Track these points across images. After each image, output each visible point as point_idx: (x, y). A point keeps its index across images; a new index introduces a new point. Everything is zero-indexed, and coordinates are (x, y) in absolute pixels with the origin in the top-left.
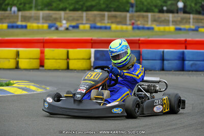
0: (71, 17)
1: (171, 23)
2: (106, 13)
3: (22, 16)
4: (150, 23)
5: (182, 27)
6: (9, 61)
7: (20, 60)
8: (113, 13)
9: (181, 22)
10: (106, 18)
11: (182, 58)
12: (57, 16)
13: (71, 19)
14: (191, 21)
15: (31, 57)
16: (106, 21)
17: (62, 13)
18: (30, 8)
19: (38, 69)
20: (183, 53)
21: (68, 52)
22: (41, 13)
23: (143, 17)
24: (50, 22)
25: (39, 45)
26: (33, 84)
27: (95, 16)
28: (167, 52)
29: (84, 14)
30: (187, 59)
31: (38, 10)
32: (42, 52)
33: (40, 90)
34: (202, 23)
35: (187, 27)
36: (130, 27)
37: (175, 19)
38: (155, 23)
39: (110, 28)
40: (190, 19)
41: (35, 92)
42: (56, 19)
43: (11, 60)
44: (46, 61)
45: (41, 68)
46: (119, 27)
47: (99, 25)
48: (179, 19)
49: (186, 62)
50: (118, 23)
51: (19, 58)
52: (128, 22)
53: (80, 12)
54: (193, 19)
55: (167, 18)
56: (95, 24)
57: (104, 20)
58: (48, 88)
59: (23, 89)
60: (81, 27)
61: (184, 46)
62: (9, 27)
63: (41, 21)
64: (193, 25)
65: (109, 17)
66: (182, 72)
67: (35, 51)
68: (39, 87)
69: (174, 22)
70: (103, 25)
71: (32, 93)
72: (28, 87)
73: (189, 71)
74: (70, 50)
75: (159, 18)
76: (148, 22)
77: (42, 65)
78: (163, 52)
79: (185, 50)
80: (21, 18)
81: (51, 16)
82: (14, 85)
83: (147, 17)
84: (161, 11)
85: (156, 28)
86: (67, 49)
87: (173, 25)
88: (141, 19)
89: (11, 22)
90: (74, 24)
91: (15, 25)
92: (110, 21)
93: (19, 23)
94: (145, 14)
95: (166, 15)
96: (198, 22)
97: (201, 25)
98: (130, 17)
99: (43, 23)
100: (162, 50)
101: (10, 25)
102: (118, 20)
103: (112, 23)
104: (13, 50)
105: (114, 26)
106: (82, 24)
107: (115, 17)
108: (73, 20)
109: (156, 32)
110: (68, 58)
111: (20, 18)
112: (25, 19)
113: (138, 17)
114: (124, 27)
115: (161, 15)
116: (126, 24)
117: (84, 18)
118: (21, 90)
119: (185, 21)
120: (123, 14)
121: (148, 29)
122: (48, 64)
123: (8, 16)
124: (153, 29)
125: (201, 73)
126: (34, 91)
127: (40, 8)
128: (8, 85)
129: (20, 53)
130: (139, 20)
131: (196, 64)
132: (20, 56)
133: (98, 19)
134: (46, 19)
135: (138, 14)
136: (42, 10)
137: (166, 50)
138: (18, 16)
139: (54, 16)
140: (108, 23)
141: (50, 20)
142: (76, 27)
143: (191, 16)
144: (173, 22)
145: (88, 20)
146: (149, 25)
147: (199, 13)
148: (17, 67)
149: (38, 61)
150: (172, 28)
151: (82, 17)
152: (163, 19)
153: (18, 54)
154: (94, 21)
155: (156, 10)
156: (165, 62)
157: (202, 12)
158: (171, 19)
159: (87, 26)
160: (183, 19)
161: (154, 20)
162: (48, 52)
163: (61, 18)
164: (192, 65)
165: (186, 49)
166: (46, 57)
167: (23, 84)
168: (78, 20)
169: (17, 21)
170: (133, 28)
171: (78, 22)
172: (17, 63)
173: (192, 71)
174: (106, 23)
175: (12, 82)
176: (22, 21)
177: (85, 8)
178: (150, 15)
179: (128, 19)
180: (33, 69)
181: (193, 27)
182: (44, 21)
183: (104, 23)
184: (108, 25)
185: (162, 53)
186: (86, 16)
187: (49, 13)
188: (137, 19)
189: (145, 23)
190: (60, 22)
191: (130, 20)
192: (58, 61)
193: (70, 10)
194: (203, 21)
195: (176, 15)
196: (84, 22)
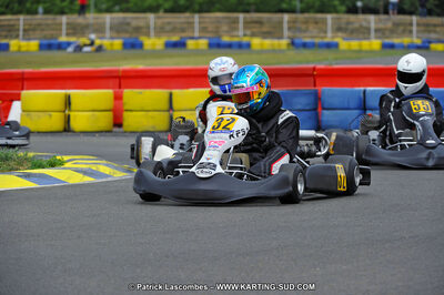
0: (169, 23)
1: (373, 34)
2: (241, 16)
3: (68, 24)
4: (329, 34)
5: (396, 41)
6: (50, 116)
7: (72, 114)
8: (255, 16)
9: (393, 32)
10: (241, 25)
12: (141, 23)
13: (168, 28)
14: (414, 28)
15: (96, 107)
16: (241, 33)
17: (151, 16)
19: (110, 131)
21: (171, 95)
22: (107, 18)
23: (316, 22)
24: (127, 36)
25: (111, 82)
26: (104, 162)
27: (218, 21)
28: (372, 91)
29: (196, 18)
31: (100, 11)
32: (118, 97)
33: (119, 175)
34: (435, 32)
35: (406, 41)
37: (381, 26)
38: (340, 34)
39: (248, 45)
40: (411, 24)
41: (109, 179)
42: (138, 29)
43: (53, 114)
44: (126, 115)
45: (116, 129)
46: (268, 43)
47: (226, 39)
48: (389, 25)
50: (265, 35)
51: (70, 110)
52: (286, 33)
53: (187, 14)
54: (418, 25)
55: (364, 24)
56: (219, 37)
57: (237, 29)
58: (135, 170)
59: (85, 172)
60: (191, 44)
62: (42, 47)
63: (108, 34)
64: (418, 37)
65: (247, 24)
67: (103, 96)
68: (117, 168)
69: (380, 32)
70: (236, 40)
71: (104, 180)
72: (94, 168)
74: (175, 92)
75: (348, 23)
76: (326, 32)
77: (118, 123)
78: (365, 92)
80: (67, 29)
81: (128, 24)
82: (67, 165)
83: (324, 22)
84: (353, 10)
85: (344, 45)
86: (169, 91)
87: (377, 38)
88: (311, 27)
89: (45, 38)
90: (175, 38)
91: (53, 41)
92: (248, 32)
93: (63, 39)
94: (319, 16)
95: (361, 17)
96: (429, 32)
97: (433, 36)
98: (289, 22)
99: (112, 38)
100: (362, 88)
101: (45, 42)
102: (265, 29)
103: (253, 35)
104: (58, 94)
105: (256, 42)
106: (192, 38)
107: (260, 23)
108: (174, 30)
109: (344, 51)
110: (171, 107)
111: (64, 27)
112: (74, 30)
113: (306, 22)
115: (352, 17)
117: (197, 26)
118: (81, 175)
119: (401, 28)
120: (276, 16)
121: (329, 46)
122: (132, 120)
123: (39, 25)
124: (336, 45)
126: (107, 176)
127: (104, 6)
128: (52, 165)
129: (73, 100)
130: (305, 31)
132: (73, 106)
133: (225, 28)
134: (117, 29)
135: (306, 15)
136: (109, 10)
137: (369, 89)
138: (61, 24)
139: (134, 23)
140: (245, 35)
141: (126, 32)
142: (181, 45)
143: (414, 19)
144: (377, 30)
145: (203, 29)
146: (329, 38)
148: (67, 129)
149: (111, 114)
150: (376, 44)
151: (191, 24)
152: (357, 25)
153: (68, 102)
154: (217, 31)
155: (343, 8)
158: (373, 26)
159: (203, 43)
160: (396, 25)
161: (338, 29)
162: (132, 96)
163: (149, 28)
166: (125, 108)
167: (85, 163)
168: (183, 30)
169: (61, 35)
171: (183, 35)
172: (68, 119)
174: (240, 35)
175: (58, 158)
176: (68, 35)
177: (197, 7)
178: (329, 17)
179: (285, 26)
180: (100, 132)
181: (418, 42)
182: (115, 35)
183: (237, 36)
184: (245, 40)
185: (362, 95)
186: (200, 23)
187: (124, 18)
188: (304, 27)
189: (322, 35)
190: (148, 35)
191: (289, 29)
192: (150, 113)
193: (166, 11)
194: (438, 29)
195: (383, 17)
196: (197, 34)
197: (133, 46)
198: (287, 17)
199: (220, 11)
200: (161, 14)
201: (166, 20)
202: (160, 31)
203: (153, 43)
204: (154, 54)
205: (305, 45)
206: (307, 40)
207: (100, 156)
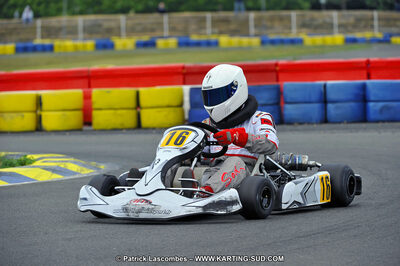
0: (139, 24)
1: (336, 29)
2: (209, 15)
3: (42, 27)
4: (294, 30)
5: (358, 35)
6: (23, 116)
7: (44, 114)
8: (222, 14)
9: (358, 24)
10: (209, 24)
11: (362, 96)
12: (113, 24)
13: (138, 28)
14: (376, 23)
15: (66, 107)
16: (209, 30)
17: (122, 18)
18: (59, 12)
19: (80, 130)
20: (364, 87)
21: (138, 94)
22: (80, 21)
23: (281, 19)
24: (99, 37)
25: (81, 82)
26: (72, 159)
27: (187, 21)
28: (333, 85)
29: (166, 18)
30: (372, 98)
31: (74, 14)
32: (87, 97)
33: (86, 172)
34: (397, 26)
35: (368, 35)
36: (256, 41)
37: (344, 21)
38: (304, 30)
39: (216, 43)
40: (372, 19)
41: (77, 176)
42: (109, 31)
43: (25, 114)
44: (95, 113)
45: (86, 128)
46: (235, 41)
47: (194, 38)
48: (352, 20)
49: (371, 104)
50: (233, 33)
51: (41, 110)
52: (252, 30)
53: (156, 15)
54: (380, 19)
55: (328, 20)
56: (188, 36)
57: (205, 28)
58: (102, 167)
59: (54, 170)
60: (160, 43)
61: (365, 73)
62: (18, 50)
63: (81, 35)
64: (380, 31)
65: (215, 22)
66: (364, 125)
67: (74, 95)
68: (84, 166)
69: (343, 27)
70: (203, 38)
71: (72, 177)
72: (62, 166)
73: (377, 121)
74: (143, 90)
75: (312, 19)
76: (290, 28)
77: (87, 120)
78: (325, 86)
79: (368, 82)
80: (42, 31)
81: (100, 26)
82: (35, 164)
83: (289, 18)
84: (316, 7)
85: (308, 40)
86: (136, 89)
87: (340, 32)
88: (277, 24)
89: (21, 40)
90: (145, 38)
91: (29, 44)
92: (216, 30)
93: (38, 41)
94: (284, 13)
95: (325, 13)
96: (391, 26)
97: (394, 30)
98: (255, 20)
99: (85, 39)
100: (322, 82)
101: (21, 45)
102: (233, 27)
103: (221, 33)
104: (29, 95)
105: (224, 40)
106: (162, 37)
107: (226, 21)
108: (144, 30)
109: (309, 47)
110: (138, 105)
111: (39, 31)
112: (49, 32)
113: (272, 19)
114: (245, 41)
115: (316, 14)
116: (247, 35)
117: (166, 26)
118: (49, 173)
119: (363, 23)
120: (242, 15)
121: (293, 42)
122: (100, 118)
123: (15, 29)
124: (301, 41)
126: (75, 173)
127: (77, 9)
128: (23, 164)
129: (44, 101)
130: (272, 28)
131: (388, 108)
132: (44, 106)
133: (193, 27)
134: (90, 31)
136: (81, 13)
137: (329, 82)
138: (35, 28)
139: (106, 25)
140: (213, 33)
141: (97, 33)
142: (151, 44)
143: (376, 14)
144: (341, 26)
145: (172, 29)
146: (294, 34)
147: (391, 7)
148: (39, 128)
149: (80, 114)
150: (338, 38)
151: (161, 24)
152: (320, 21)
153: (39, 102)
154: (186, 31)
155: (307, 5)
156: (330, 106)
157: (396, 5)
158: (336, 22)
159: (172, 42)
160: (358, 20)
161: (303, 25)
162: (99, 95)
163: (119, 28)
164: (381, 110)
165: (369, 77)
166: (95, 106)
167: (53, 161)
168: (153, 30)
169: (35, 38)
170: (263, 43)
171: (154, 35)
172: (39, 119)
173: (383, 121)
174: (209, 34)
175: (29, 156)
176: (43, 37)
178: (294, 14)
179: (252, 23)
180: (71, 131)
181: (379, 35)
182: (87, 36)
183: (205, 34)
184: (213, 38)
185: (322, 89)
186: (170, 23)
187: (96, 20)
188: (269, 24)
189: (286, 31)
190: (119, 35)
191: (256, 26)
192: (119, 112)
193: (137, 12)
194: (398, 23)
195: (345, 13)
196: (166, 33)
197: (105, 46)
198: (252, 15)
200: (132, 14)
201: (137, 21)
202: (131, 31)
203: (124, 43)
204: (125, 54)
205: (273, 42)
206: (272, 37)
207: (69, 154)
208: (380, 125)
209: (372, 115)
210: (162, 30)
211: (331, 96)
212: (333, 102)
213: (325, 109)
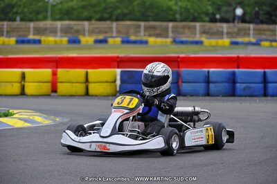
0: (97, 28)
1: (225, 36)
2: (142, 24)
3: (34, 28)
4: (198, 35)
5: (239, 40)
6: (13, 85)
7: (26, 84)
8: (152, 23)
9: (238, 34)
10: (142, 29)
11: (233, 80)
12: (80, 28)
13: (97, 30)
14: (251, 32)
15: (41, 80)
16: (142, 34)
17: (86, 23)
18: (45, 18)
19: (49, 95)
20: (234, 73)
21: (87, 73)
22: (59, 24)
23: (190, 28)
24: (70, 35)
25: (51, 64)
26: (38, 114)
27: (128, 27)
28: (214, 72)
29: (114, 24)
30: (239, 81)
31: (55, 20)
32: (54, 74)
33: (47, 122)
34: (264, 34)
35: (246, 40)
37: (230, 30)
38: (204, 35)
39: (146, 42)
40: (249, 29)
41: (40, 125)
42: (78, 32)
43: (15, 84)
44: (59, 85)
45: (53, 94)
46: (159, 40)
47: (133, 38)
48: (236, 30)
49: (238, 85)
50: (158, 36)
51: (24, 82)
52: (170, 34)
53: (109, 22)
54: (254, 30)
55: (220, 29)
56: (128, 37)
57: (140, 32)
58: (58, 119)
59: (25, 120)
60: (110, 40)
61: (235, 65)
62: (18, 42)
63: (59, 34)
64: (254, 37)
65: (146, 28)
66: (232, 98)
67: (46, 73)
68: (46, 118)
69: (230, 34)
70: (139, 38)
71: (37, 125)
72: (31, 118)
73: (242, 96)
74: (90, 71)
75: (210, 28)
76: (195, 34)
77: (54, 90)
78: (208, 72)
79: (236, 70)
80: (34, 31)
81: (72, 28)
82: (14, 116)
83: (195, 27)
84: (213, 20)
86: (86, 70)
87: (227, 38)
88: (186, 31)
89: (20, 36)
90: (101, 37)
91: (25, 39)
92: (147, 34)
93: (31, 37)
94: (192, 24)
95: (219, 24)
96: (260, 34)
97: (263, 37)
98: (173, 28)
99: (61, 37)
100: (207, 70)
101: (20, 39)
102: (158, 32)
103: (150, 35)
104: (19, 71)
105: (151, 40)
106: (112, 37)
107: (154, 28)
108: (100, 32)
109: (206, 46)
110: (87, 81)
111: (32, 30)
112: (38, 31)
113: (184, 27)
114: (164, 40)
115: (212, 25)
116: (167, 37)
117: (114, 30)
118: (23, 122)
119: (243, 32)
120: (164, 24)
121: (197, 43)
122: (62, 88)
123: (16, 28)
124: (201, 43)
125: (256, 98)
126: (39, 123)
127: (58, 17)
128: (6, 115)
129: (26, 76)
130: (183, 33)
131: (250, 88)
132: (27, 79)
133: (132, 31)
134: (65, 31)
136: (60, 19)
137: (211, 70)
138: (29, 28)
139: (76, 28)
140: (145, 35)
141: (70, 33)
142: (104, 41)
143: (252, 26)
144: (228, 33)
145: (119, 32)
146: (198, 38)
149: (50, 85)
150: (226, 41)
151: (111, 28)
152: (215, 30)
153: (23, 76)
154: (127, 33)
155: (207, 19)
156: (211, 85)
158: (225, 30)
159: (118, 40)
160: (240, 30)
161: (204, 32)
163: (84, 30)
164: (245, 89)
165: (238, 68)
166: (59, 80)
167: (26, 114)
168: (106, 32)
169: (29, 34)
171: (106, 35)
172: (23, 87)
173: (246, 96)
174: (142, 36)
175: (11, 111)
176: (34, 34)
177: (114, 17)
178: (198, 25)
179: (170, 30)
181: (253, 40)
182: (63, 34)
183: (140, 36)
184: (145, 38)
185: (207, 74)
186: (117, 28)
187: (69, 24)
188: (181, 30)
189: (193, 36)
190: (84, 35)
191: (173, 32)
192: (74, 84)
193: (97, 20)
194: (266, 33)
195: (231, 25)
196: (114, 35)
197: (74, 41)
198: (171, 24)
199: (130, 20)
200: (93, 22)
201: (95, 26)
202: (92, 32)
203: (87, 40)
204: (88, 47)
205: (182, 42)
206: (184, 39)
207: (36, 110)
208: (242, 98)
209: (238, 92)
210: (112, 32)
211: (212, 78)
212: (213, 83)
213: (208, 87)
